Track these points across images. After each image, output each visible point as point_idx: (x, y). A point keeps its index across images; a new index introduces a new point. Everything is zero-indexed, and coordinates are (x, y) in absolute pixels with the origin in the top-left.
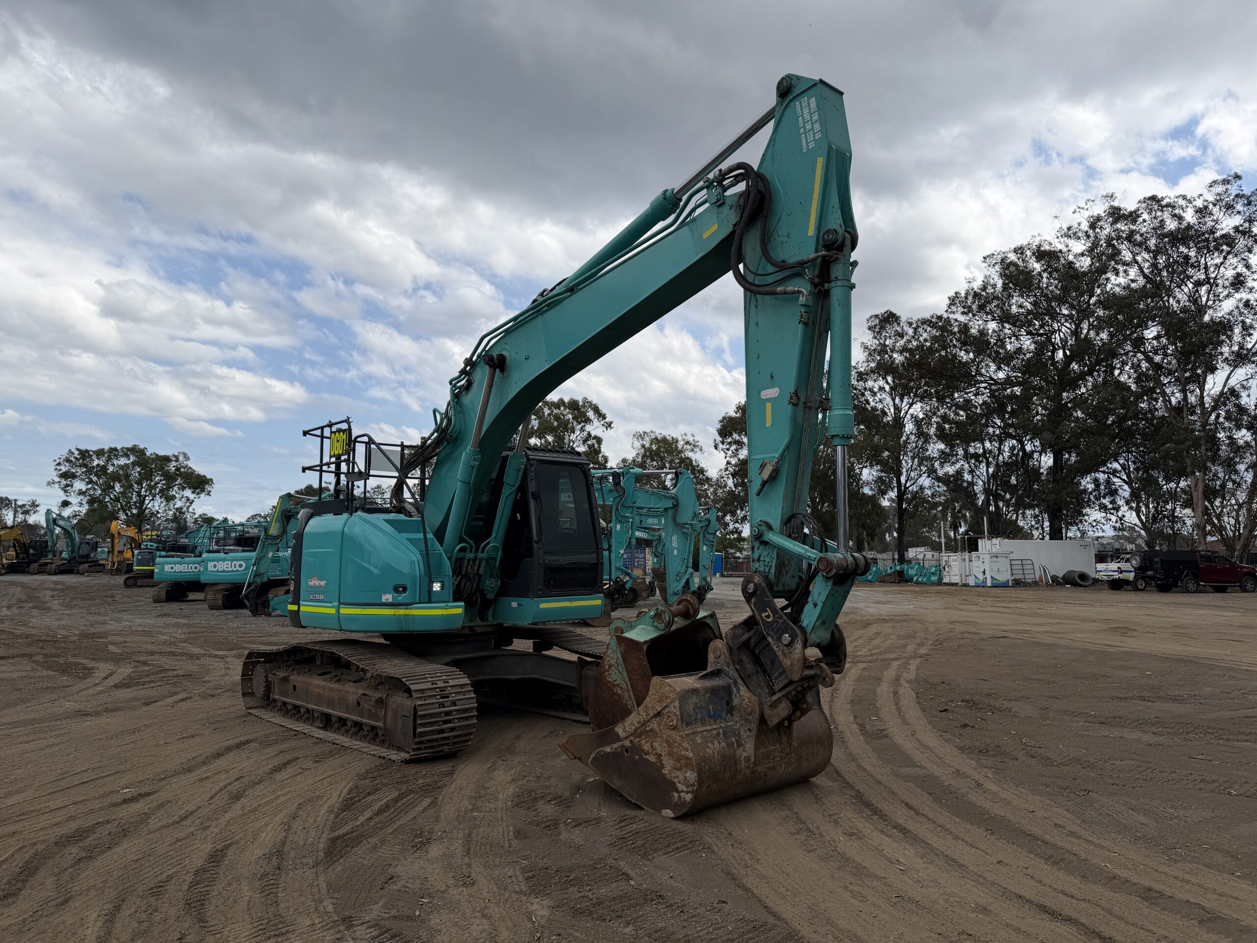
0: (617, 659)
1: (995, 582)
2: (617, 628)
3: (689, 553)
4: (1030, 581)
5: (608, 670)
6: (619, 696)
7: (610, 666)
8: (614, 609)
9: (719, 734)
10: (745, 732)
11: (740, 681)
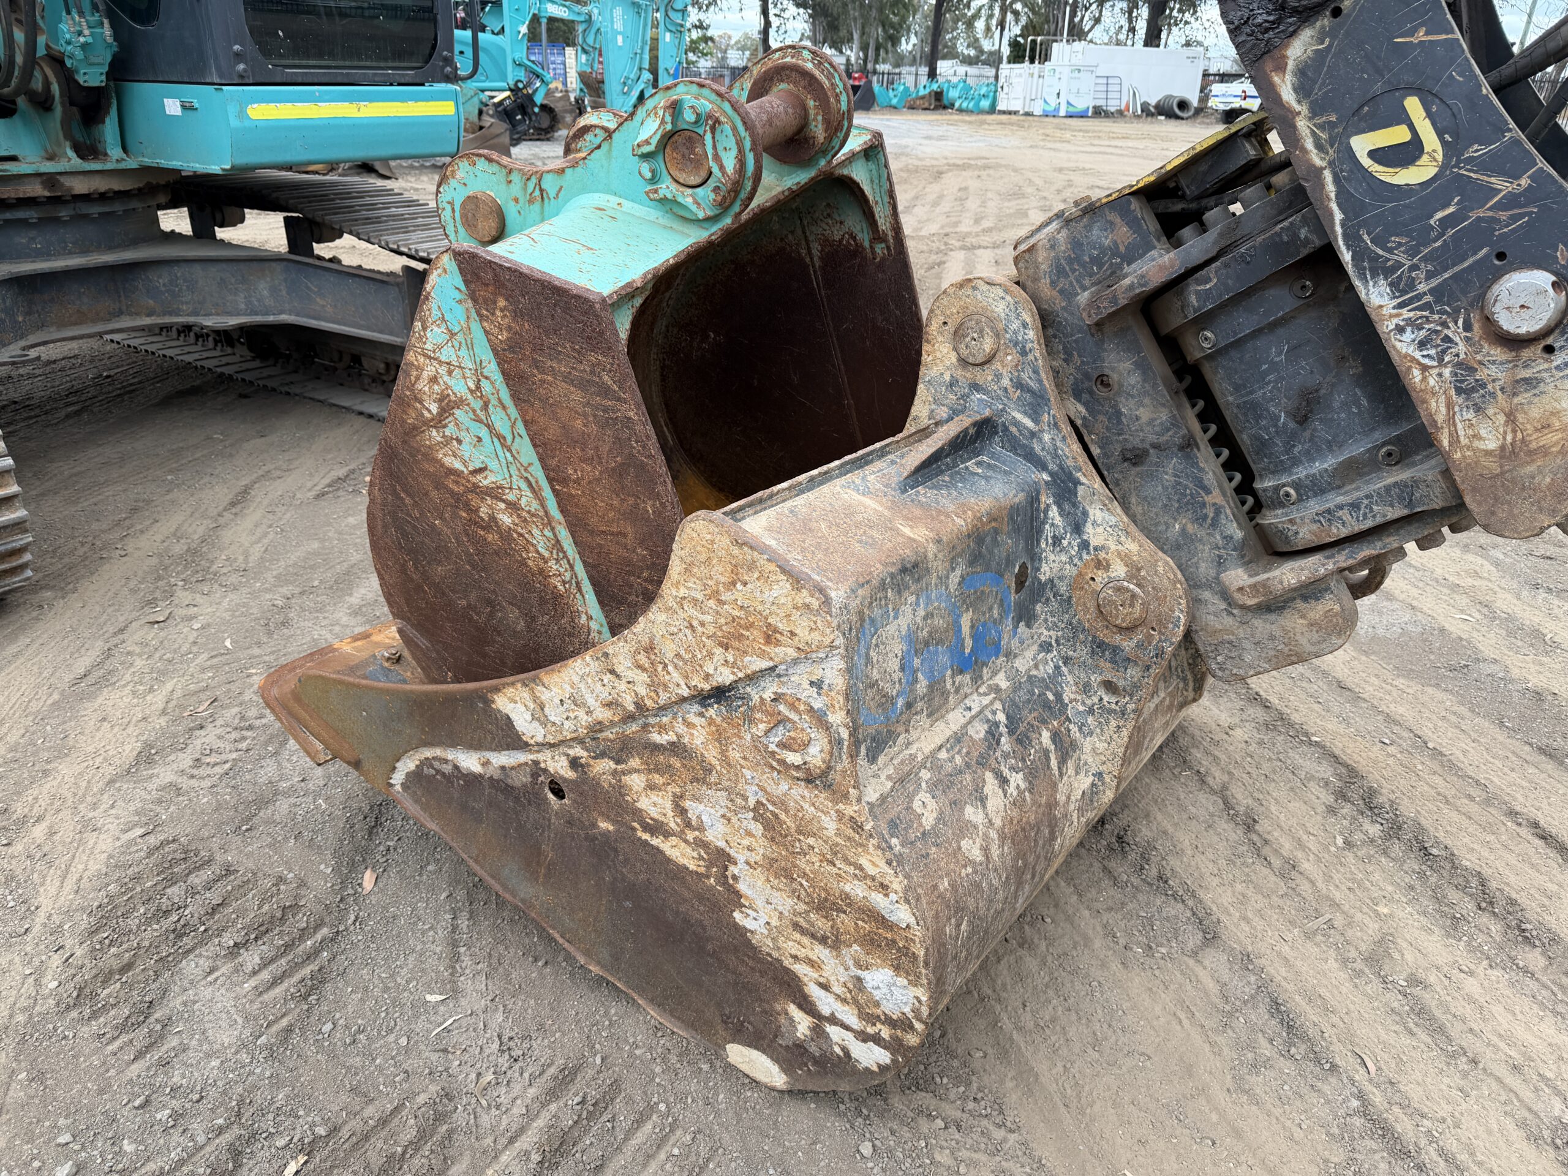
0: (480, 375)
1: (1071, 109)
2: (472, 202)
3: (644, 42)
4: (1113, 109)
5: (439, 422)
6: (506, 535)
7: (448, 405)
8: (515, 142)
9: (993, 736)
10: (1086, 689)
11: (1089, 482)
